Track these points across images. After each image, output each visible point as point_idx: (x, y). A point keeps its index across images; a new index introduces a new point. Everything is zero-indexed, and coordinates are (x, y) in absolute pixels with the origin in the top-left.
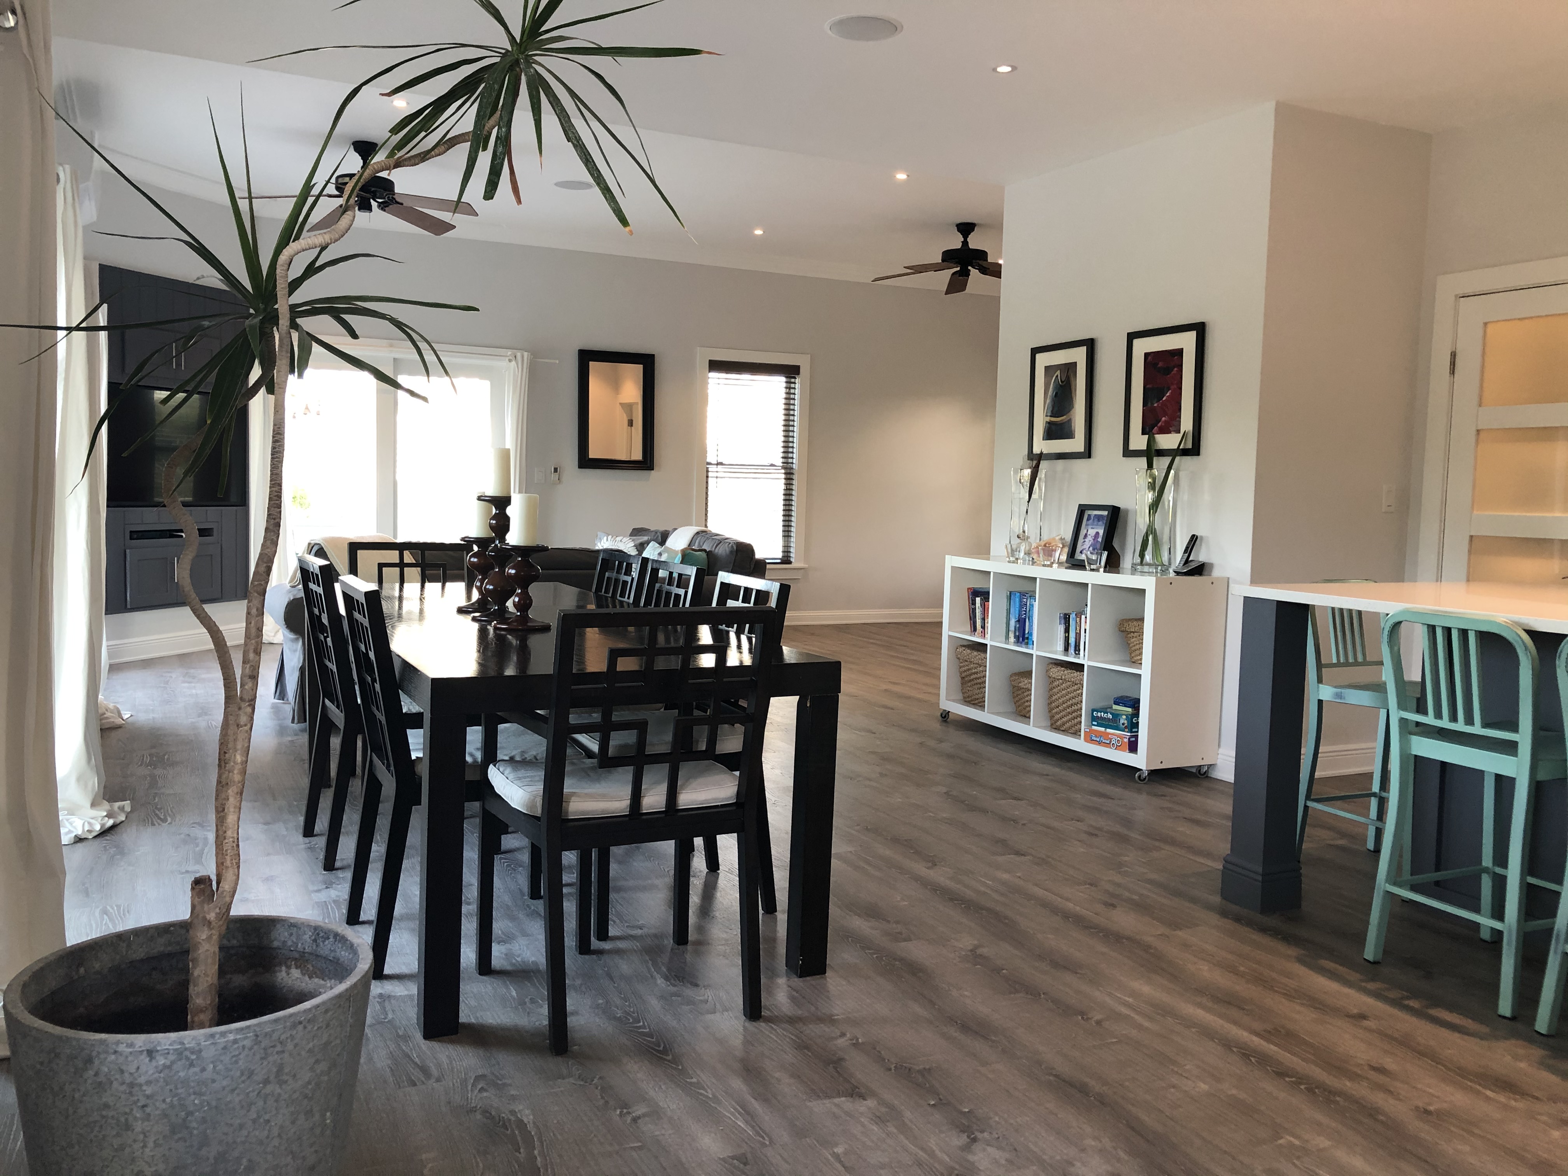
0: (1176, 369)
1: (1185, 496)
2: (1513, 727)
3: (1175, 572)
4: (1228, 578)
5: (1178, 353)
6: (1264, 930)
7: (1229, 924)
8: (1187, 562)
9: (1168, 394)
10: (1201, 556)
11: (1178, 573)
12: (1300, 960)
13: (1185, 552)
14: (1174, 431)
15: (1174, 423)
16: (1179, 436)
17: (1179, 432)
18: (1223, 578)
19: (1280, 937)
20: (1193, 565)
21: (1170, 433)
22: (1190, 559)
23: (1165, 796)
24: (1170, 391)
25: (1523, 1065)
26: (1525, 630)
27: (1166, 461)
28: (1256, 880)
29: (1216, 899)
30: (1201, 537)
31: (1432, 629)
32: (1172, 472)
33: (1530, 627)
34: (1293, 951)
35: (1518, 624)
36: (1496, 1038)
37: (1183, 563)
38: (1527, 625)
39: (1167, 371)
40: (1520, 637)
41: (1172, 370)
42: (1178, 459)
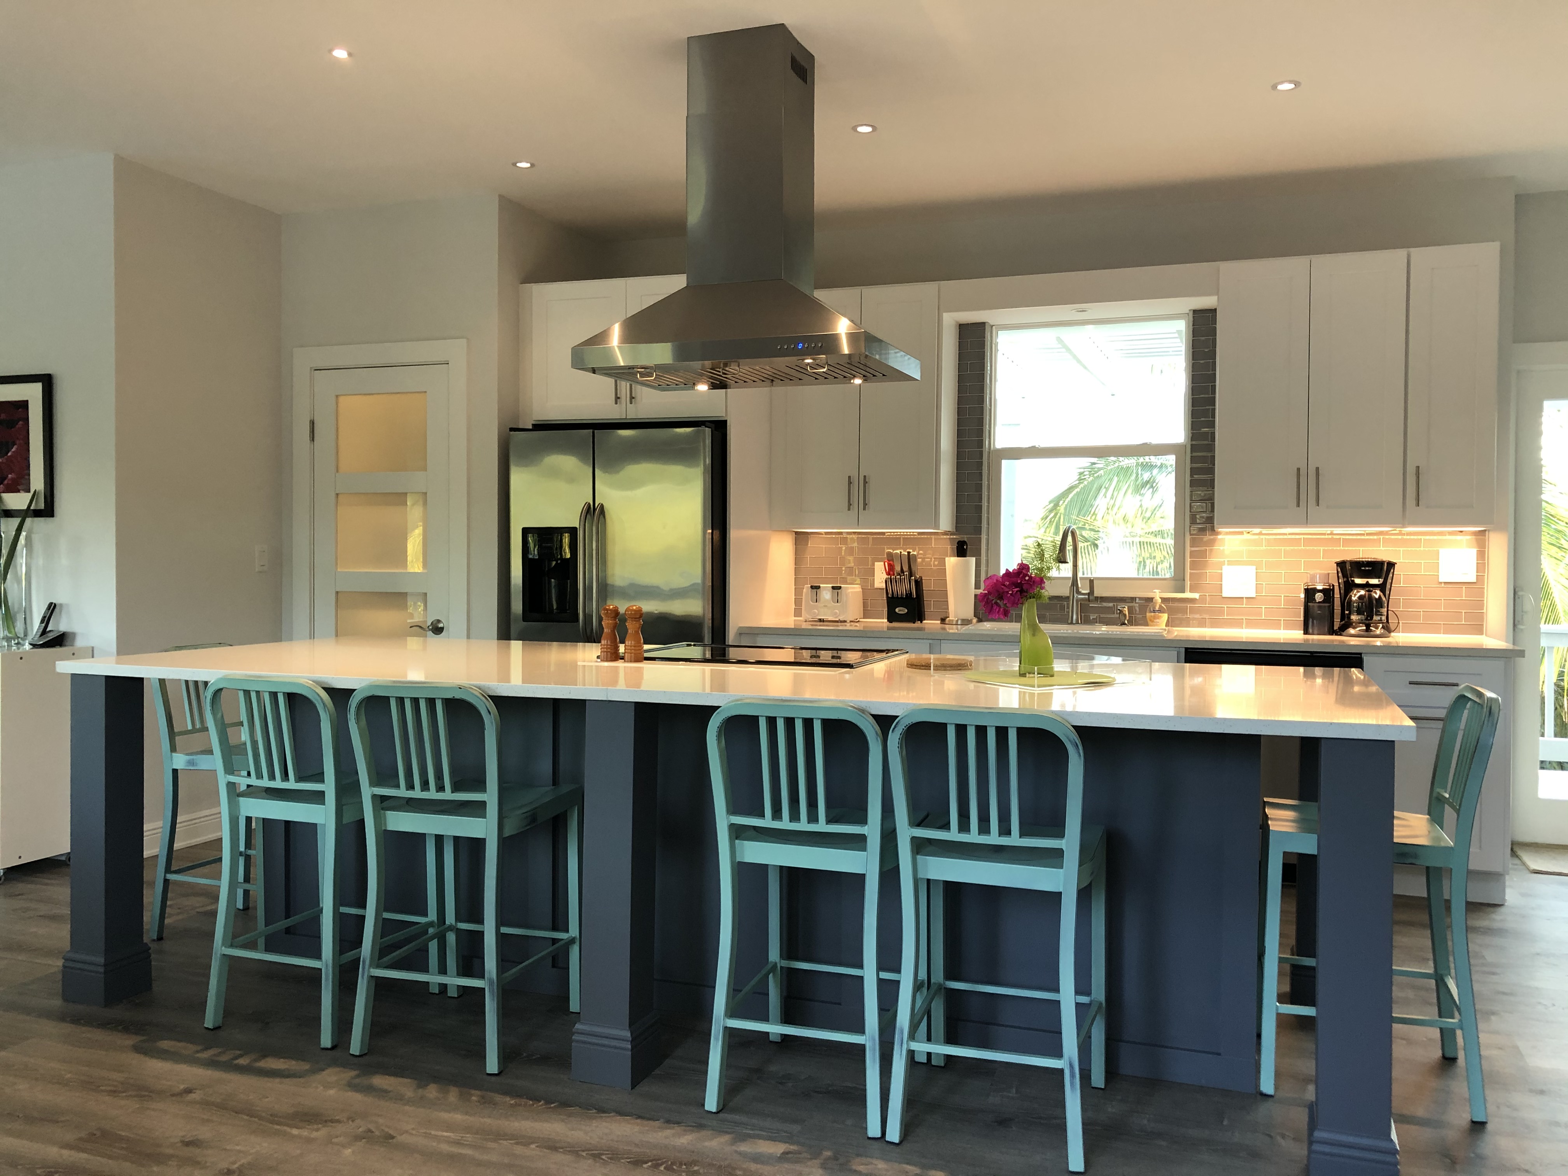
0: (21, 423)
1: (39, 561)
2: (319, 777)
3: (31, 644)
4: (93, 648)
5: (23, 405)
6: (105, 1025)
7: (67, 1028)
8: (44, 632)
9: (13, 450)
10: (60, 625)
11: (34, 646)
12: (138, 1049)
13: (42, 622)
14: (23, 490)
15: (23, 481)
16: (29, 495)
17: (29, 492)
18: (87, 648)
19: (120, 1028)
20: (51, 636)
21: (18, 491)
22: (48, 629)
23: (22, 894)
24: (15, 447)
25: (332, 1092)
26: (324, 688)
27: (15, 522)
28: (97, 972)
29: (57, 1003)
30: (61, 605)
31: (247, 693)
32: (24, 534)
33: (329, 684)
34: (130, 1040)
35: (317, 682)
36: (314, 1071)
37: (39, 633)
38: (326, 683)
39: (11, 424)
40: (318, 695)
41: (17, 424)
42: (28, 521)
